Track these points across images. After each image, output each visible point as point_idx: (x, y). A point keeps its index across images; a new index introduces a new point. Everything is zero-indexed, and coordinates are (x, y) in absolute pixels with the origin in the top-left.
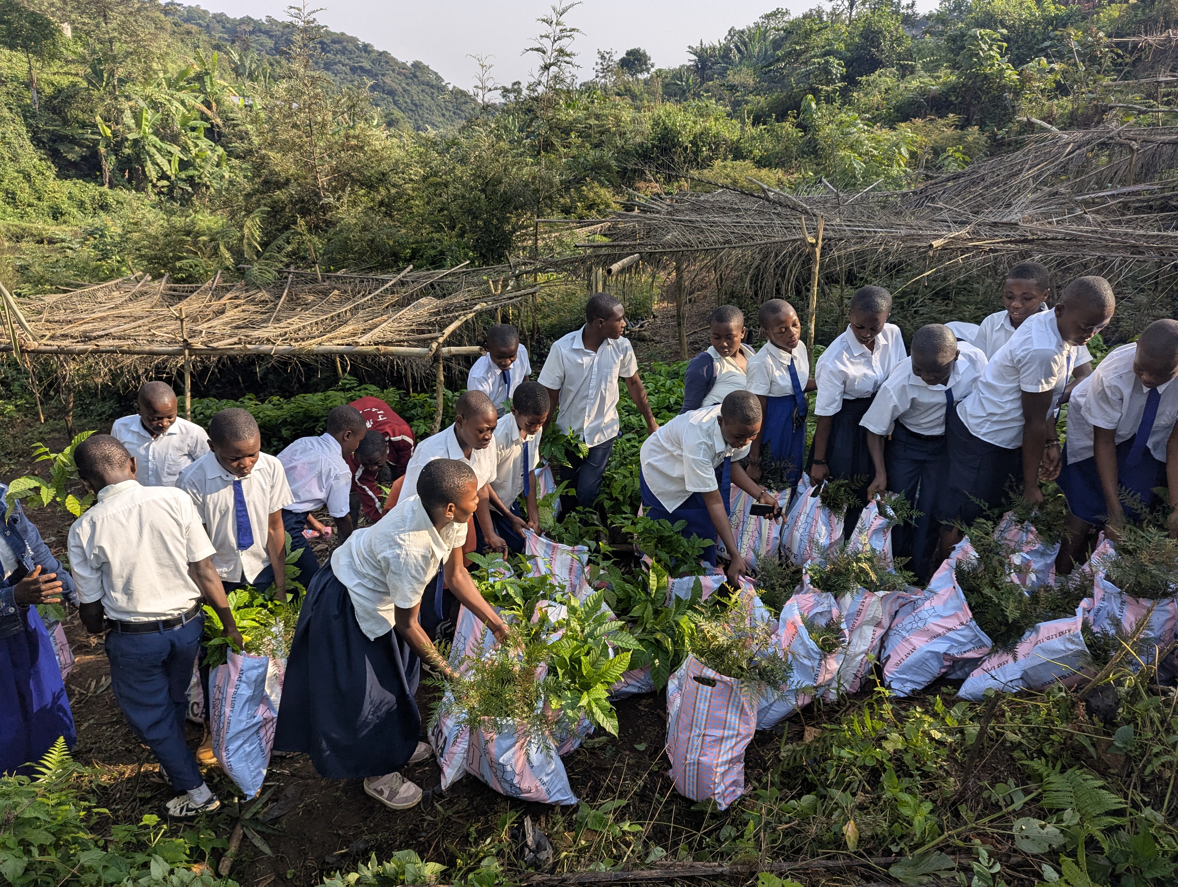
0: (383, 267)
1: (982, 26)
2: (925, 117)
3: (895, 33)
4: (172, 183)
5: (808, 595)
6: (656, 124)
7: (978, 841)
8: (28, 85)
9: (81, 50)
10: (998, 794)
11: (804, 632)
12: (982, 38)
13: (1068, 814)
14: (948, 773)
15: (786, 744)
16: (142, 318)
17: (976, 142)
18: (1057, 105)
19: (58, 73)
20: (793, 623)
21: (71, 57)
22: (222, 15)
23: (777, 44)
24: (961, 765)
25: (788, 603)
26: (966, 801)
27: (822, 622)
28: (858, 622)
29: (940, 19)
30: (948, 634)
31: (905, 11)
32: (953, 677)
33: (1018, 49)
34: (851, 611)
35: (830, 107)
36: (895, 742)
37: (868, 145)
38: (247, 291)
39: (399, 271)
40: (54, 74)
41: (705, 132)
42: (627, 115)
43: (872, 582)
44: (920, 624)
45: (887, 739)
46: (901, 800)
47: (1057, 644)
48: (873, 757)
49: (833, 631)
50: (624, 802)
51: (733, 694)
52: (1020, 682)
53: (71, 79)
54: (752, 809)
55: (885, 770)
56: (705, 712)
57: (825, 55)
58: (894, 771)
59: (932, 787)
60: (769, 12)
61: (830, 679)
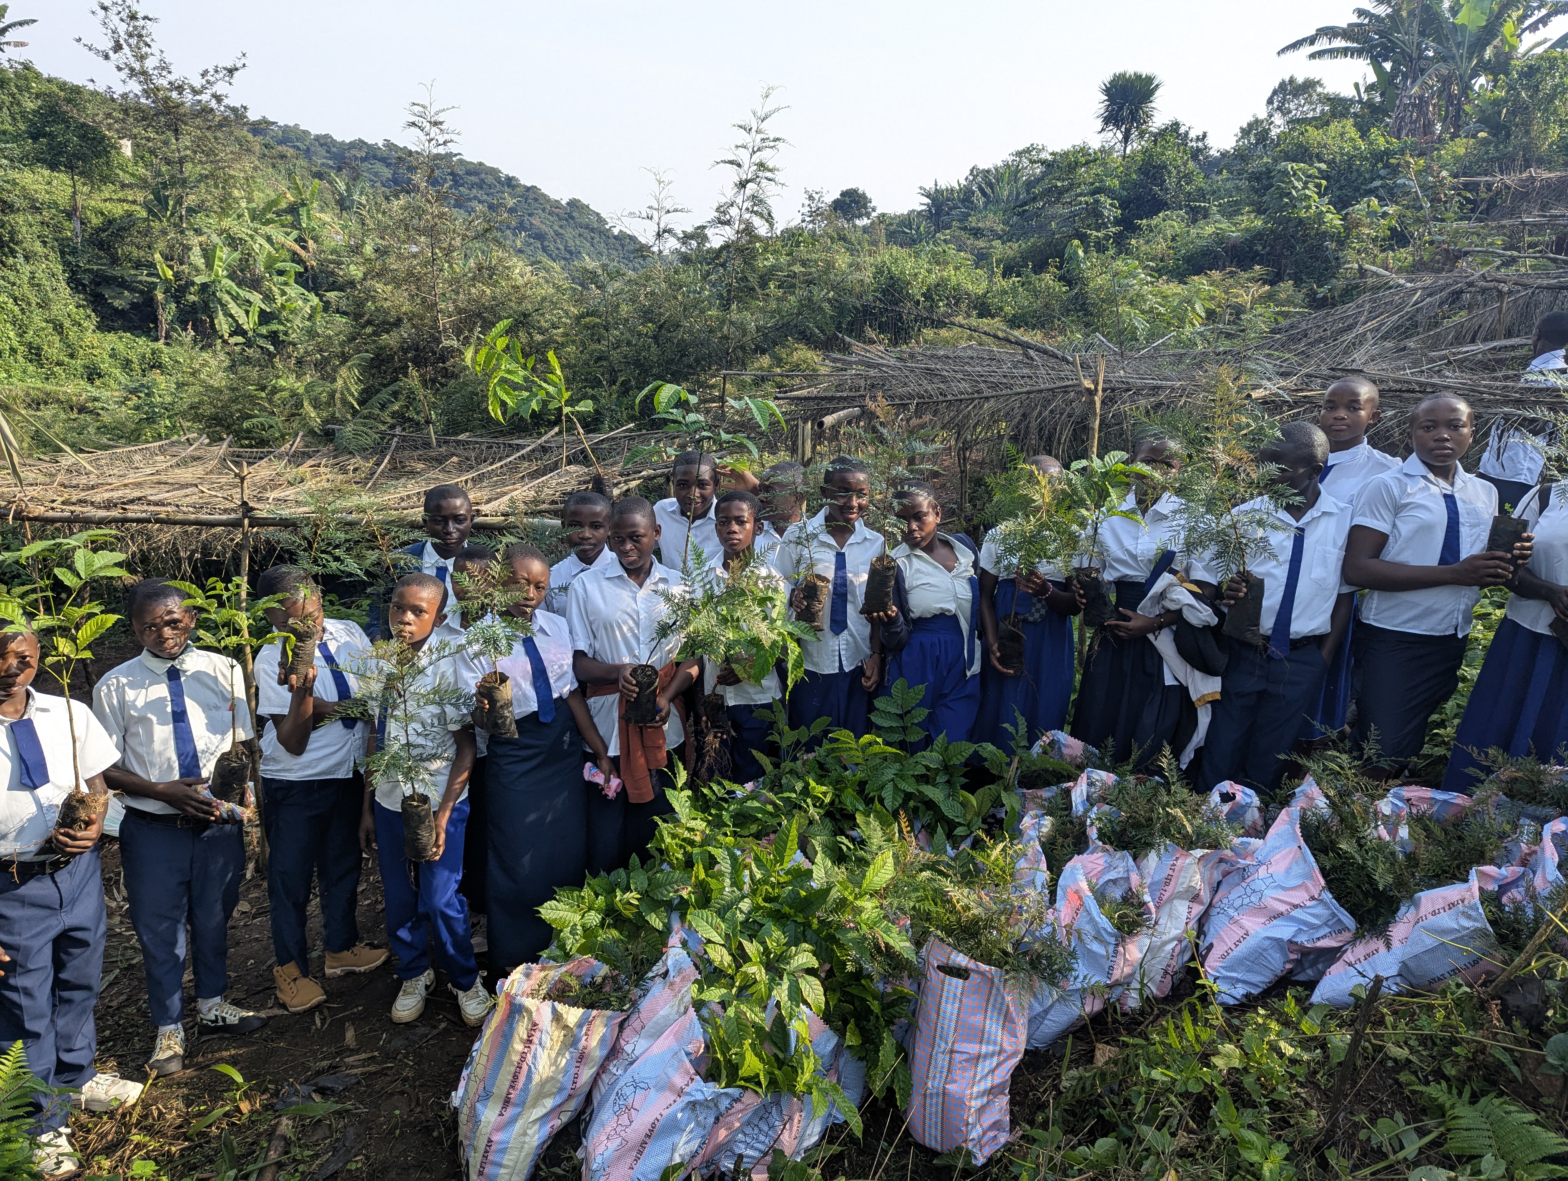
0: (519, 431)
1: (1294, 160)
2: (1224, 268)
3: (1182, 168)
4: (248, 340)
5: (1095, 855)
6: (879, 271)
8: (70, 215)
9: (142, 172)
10: (1381, 1133)
11: (1092, 904)
12: (1295, 174)
13: (1488, 1162)
14: (1307, 1104)
15: (1069, 1068)
17: (1289, 299)
18: (1394, 256)
19: (110, 199)
20: (1077, 892)
21: (128, 180)
22: (327, 136)
23: (1031, 185)
24: (1325, 1093)
25: (1069, 864)
26: (1335, 1144)
27: (1117, 894)
28: (1167, 894)
29: (1240, 156)
30: (1293, 913)
31: (1194, 144)
32: (1301, 977)
33: (1340, 189)
34: (1156, 878)
35: (1101, 256)
36: (1228, 1056)
37: (1152, 301)
39: (540, 435)
40: (105, 201)
41: (941, 284)
42: (842, 261)
43: (1186, 836)
44: (1253, 899)
45: (1216, 1053)
46: (1243, 1140)
47: (1447, 920)
48: (1199, 1080)
49: (1132, 905)
50: (835, 1149)
51: (994, 991)
52: (1398, 979)
53: (126, 206)
54: (1024, 1158)
55: (1216, 1099)
56: (954, 1017)
57: (1093, 193)
58: (1230, 1099)
59: (1284, 1123)
60: (1021, 148)
61: (1130, 975)
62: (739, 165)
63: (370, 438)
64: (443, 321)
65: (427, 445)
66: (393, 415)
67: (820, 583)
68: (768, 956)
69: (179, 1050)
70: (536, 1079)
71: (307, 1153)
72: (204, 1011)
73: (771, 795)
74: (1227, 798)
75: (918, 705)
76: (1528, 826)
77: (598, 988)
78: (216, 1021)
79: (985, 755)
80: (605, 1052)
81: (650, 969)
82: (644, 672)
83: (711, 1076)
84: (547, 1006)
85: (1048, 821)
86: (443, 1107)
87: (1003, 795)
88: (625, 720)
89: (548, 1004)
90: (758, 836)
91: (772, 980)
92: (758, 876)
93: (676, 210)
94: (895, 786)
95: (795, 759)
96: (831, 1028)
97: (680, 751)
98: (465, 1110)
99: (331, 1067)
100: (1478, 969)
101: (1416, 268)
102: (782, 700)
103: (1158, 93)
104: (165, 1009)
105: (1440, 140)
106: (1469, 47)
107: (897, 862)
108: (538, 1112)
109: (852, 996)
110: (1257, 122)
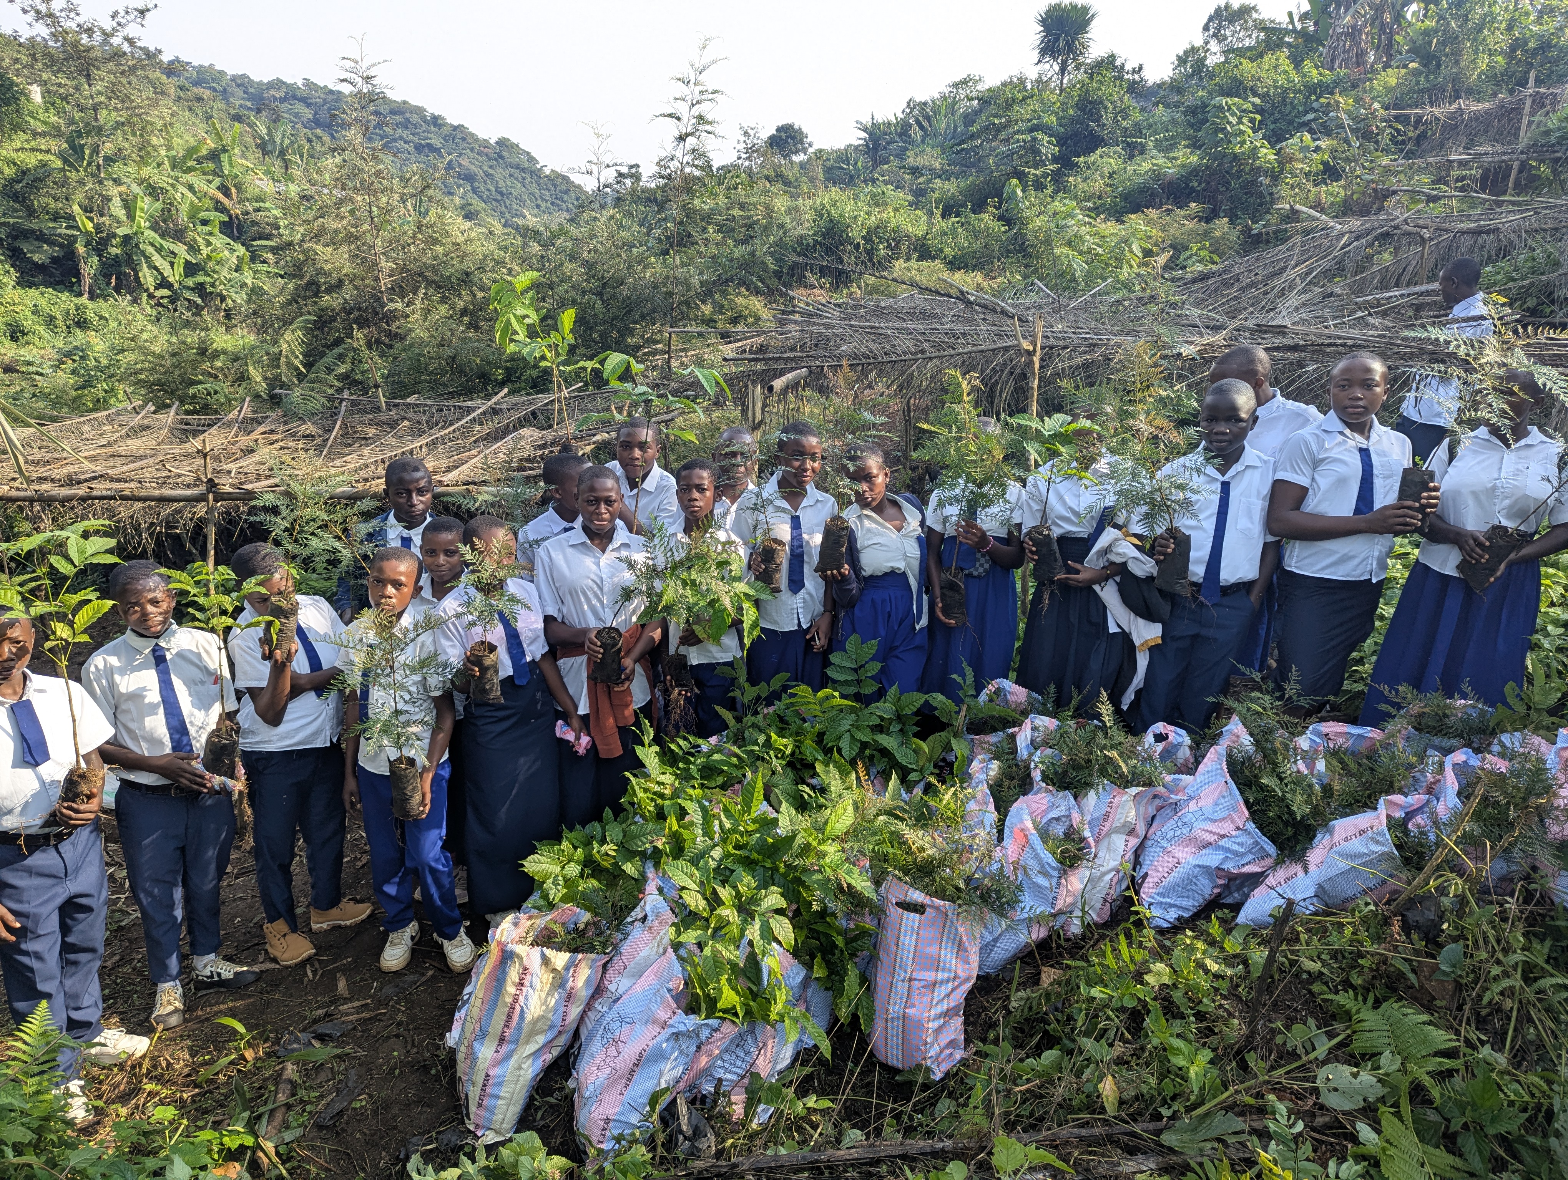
0: (468, 392)
1: (1229, 94)
2: (1160, 207)
3: (1119, 104)
4: (175, 292)
5: (1039, 796)
6: (819, 215)
7: (1272, 1097)
9: (54, 119)
10: (1296, 1037)
11: (1036, 841)
12: (1229, 109)
13: (1385, 1059)
14: (1230, 1014)
15: (1017, 990)
16: (146, 457)
17: (1224, 237)
18: (1326, 192)
19: (22, 149)
20: (1022, 831)
21: (41, 128)
22: (244, 76)
23: (969, 119)
24: (1246, 1003)
25: (1015, 805)
26: (1255, 1049)
27: (1059, 830)
28: (1105, 830)
29: (1175, 87)
30: (1220, 843)
31: (1130, 76)
32: (1229, 900)
33: (1274, 122)
34: (1096, 815)
35: (1040, 194)
36: (1159, 974)
37: (1090, 241)
38: (285, 423)
39: (488, 397)
40: (17, 150)
41: (881, 226)
42: (781, 203)
43: (1122, 775)
44: (1184, 830)
45: (1149, 971)
46: (1172, 1048)
47: (1358, 846)
48: (1133, 996)
49: (1074, 840)
50: (808, 1070)
51: (948, 924)
52: (1315, 900)
53: (40, 156)
54: (978, 1071)
55: (1149, 1012)
56: (912, 948)
57: (1032, 130)
58: (1160, 1013)
59: (1209, 1032)
60: (957, 79)
61: (1072, 904)
62: (678, 119)
63: (318, 403)
64: (385, 281)
65: (377, 409)
66: (340, 378)
67: (775, 546)
68: (740, 900)
69: (179, 1005)
70: (528, 1017)
71: (313, 1094)
72: (200, 967)
73: (735, 749)
74: (1160, 738)
75: (872, 659)
76: (1434, 756)
77: (582, 933)
78: (212, 976)
79: (935, 704)
80: (591, 992)
81: (628, 914)
82: (609, 634)
83: (692, 1009)
84: (536, 952)
85: (995, 765)
86: (438, 1048)
87: (953, 741)
88: (592, 679)
89: (537, 950)
90: (723, 787)
91: (745, 921)
92: (728, 825)
94: (852, 736)
95: (756, 713)
96: (800, 962)
97: (647, 710)
98: (463, 1049)
99: (327, 1015)
100: (1386, 888)
101: (1345, 209)
102: (742, 658)
103: (1093, 24)
104: (166, 967)
105: (1373, 71)
107: (856, 808)
108: (531, 1048)
109: (818, 932)
110: (1193, 50)
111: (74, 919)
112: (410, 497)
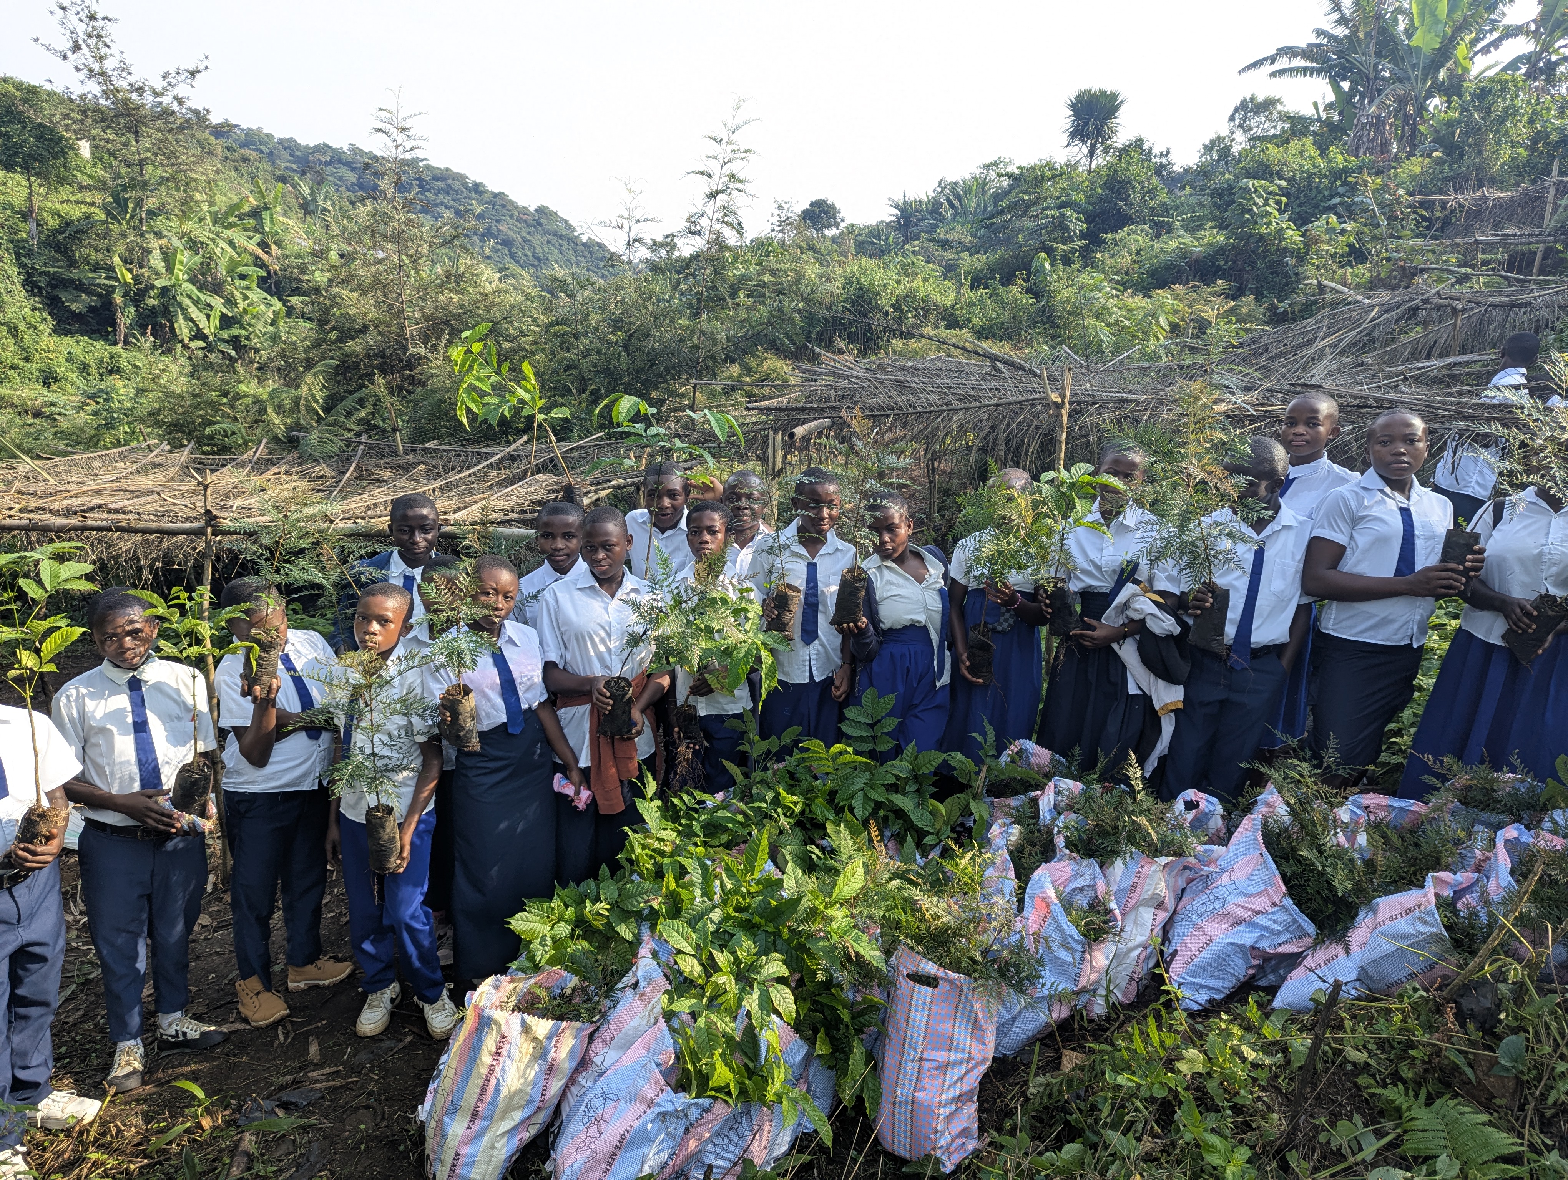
0: (488, 439)
1: (1255, 177)
2: (1187, 283)
3: (1146, 184)
4: (209, 344)
5: (1063, 863)
6: (848, 282)
8: (25, 216)
9: (100, 173)
10: (1341, 1135)
11: (1059, 912)
12: (1256, 191)
13: (1443, 1162)
14: (1269, 1108)
15: (1036, 1075)
17: (1251, 312)
18: (1352, 272)
19: (67, 201)
20: (1044, 900)
21: (86, 181)
22: (290, 140)
23: (998, 198)
24: (1286, 1096)
25: (1037, 872)
26: (1296, 1147)
27: (1083, 901)
28: (1133, 902)
29: (1204, 172)
30: (1256, 919)
31: (1158, 160)
32: (1263, 983)
33: (1300, 206)
34: (1122, 886)
35: (1067, 269)
36: (1192, 1061)
37: (1117, 314)
38: (300, 465)
39: (508, 443)
40: (63, 202)
41: (910, 295)
42: (812, 271)
43: (1151, 844)
44: (1216, 905)
45: (1180, 1058)
46: (1206, 1144)
47: (1404, 926)
48: (1163, 1085)
49: (1099, 912)
50: (805, 1158)
51: (963, 999)
52: (1357, 984)
53: (84, 209)
54: (992, 1165)
55: (1180, 1103)
56: (923, 1025)
57: (1059, 207)
58: (1194, 1104)
59: (1247, 1127)
60: (988, 161)
61: (1096, 982)
62: (710, 176)
63: (335, 446)
64: (410, 329)
65: (394, 453)
66: (360, 422)
67: (790, 593)
68: (738, 966)
69: (138, 1065)
70: (504, 1091)
71: (271, 1169)
73: (742, 805)
74: (1191, 805)
75: (888, 715)
76: (1482, 833)
77: (567, 999)
78: (177, 1036)
79: (954, 764)
80: (574, 1064)
81: (620, 980)
82: (617, 684)
83: (681, 1087)
84: (516, 1019)
85: (1016, 830)
86: (409, 1121)
87: (972, 804)
89: (518, 1016)
90: (728, 846)
91: (743, 990)
92: (729, 886)
93: (646, 220)
94: (866, 795)
95: (765, 769)
96: (802, 1037)
97: (650, 763)
98: (432, 1124)
99: (294, 1082)
100: (1434, 973)
101: (1373, 285)
103: (1122, 110)
104: (124, 1024)
105: (1397, 159)
106: (1424, 68)
107: (867, 871)
108: (506, 1125)
109: (822, 1004)
110: (1219, 139)
111: (26, 970)
112: (413, 534)
